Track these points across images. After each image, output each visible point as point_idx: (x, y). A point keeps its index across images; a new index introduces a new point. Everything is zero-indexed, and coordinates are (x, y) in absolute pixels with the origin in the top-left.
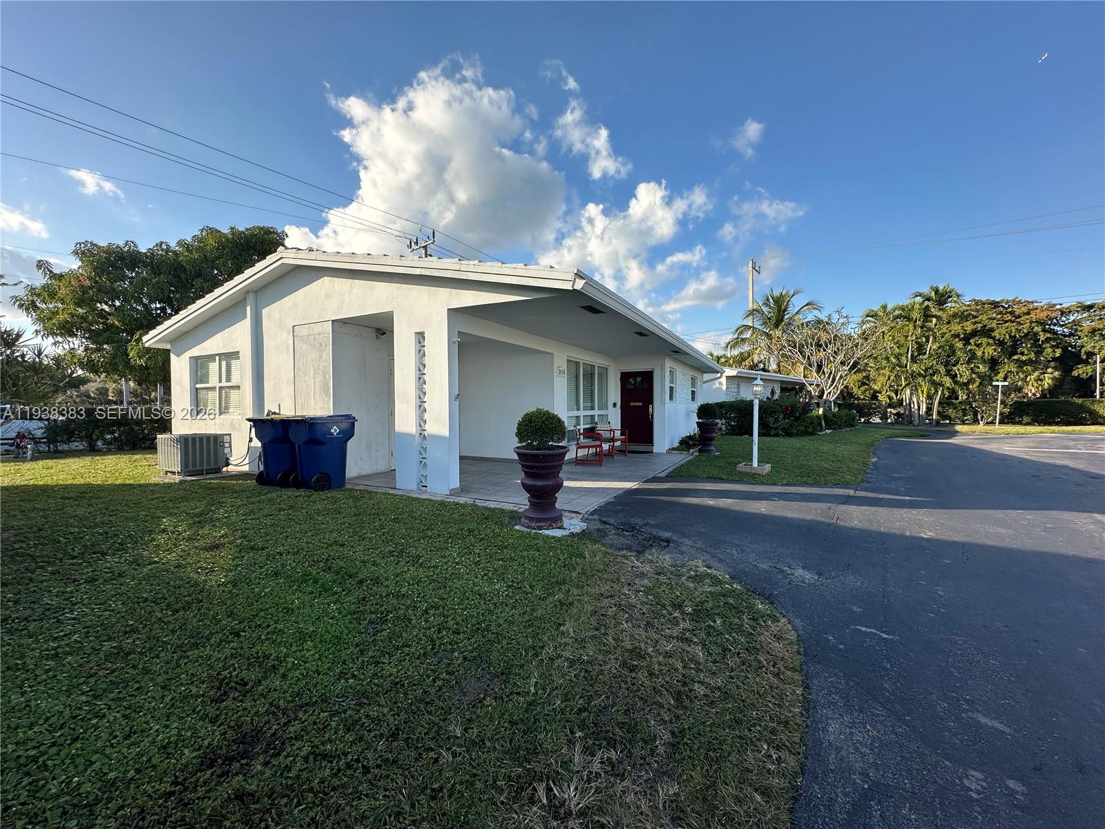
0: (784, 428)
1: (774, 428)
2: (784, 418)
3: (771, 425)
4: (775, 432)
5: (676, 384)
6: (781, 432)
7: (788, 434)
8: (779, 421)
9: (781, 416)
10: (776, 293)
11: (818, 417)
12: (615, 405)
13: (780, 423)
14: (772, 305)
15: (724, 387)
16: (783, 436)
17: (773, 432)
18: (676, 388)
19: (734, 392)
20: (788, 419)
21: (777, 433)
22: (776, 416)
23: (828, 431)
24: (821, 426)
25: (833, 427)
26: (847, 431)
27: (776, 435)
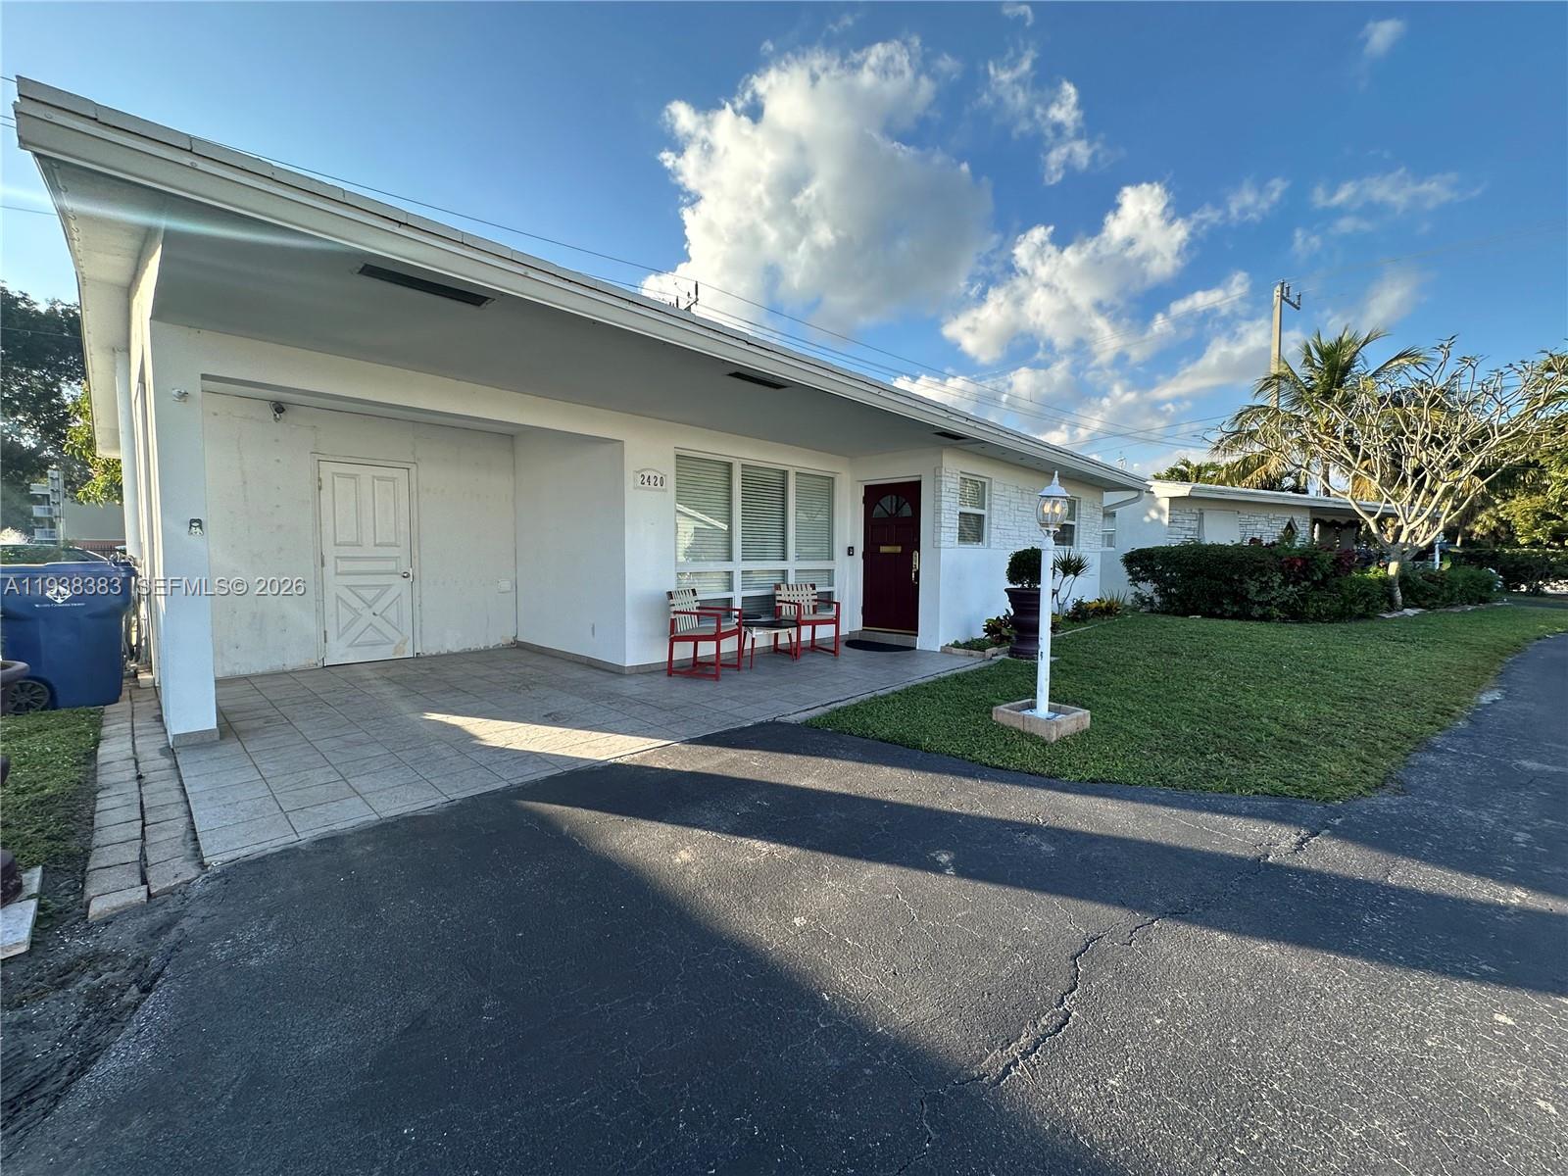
0: (1285, 603)
1: (1260, 603)
2: (1285, 583)
3: (1249, 597)
4: (1260, 612)
5: (990, 509)
6: (1276, 612)
7: (1295, 614)
8: (1273, 588)
9: (1278, 578)
10: (1327, 341)
11: (1385, 582)
12: (851, 551)
13: (1274, 594)
14: (1317, 364)
15: (1166, 520)
16: (1284, 620)
17: (1257, 611)
18: (990, 518)
19: (1189, 529)
20: (1295, 584)
21: (1265, 614)
22: (1264, 579)
23: (1409, 612)
24: (1392, 601)
25: (1427, 603)
26: (1465, 612)
27: (1265, 618)
